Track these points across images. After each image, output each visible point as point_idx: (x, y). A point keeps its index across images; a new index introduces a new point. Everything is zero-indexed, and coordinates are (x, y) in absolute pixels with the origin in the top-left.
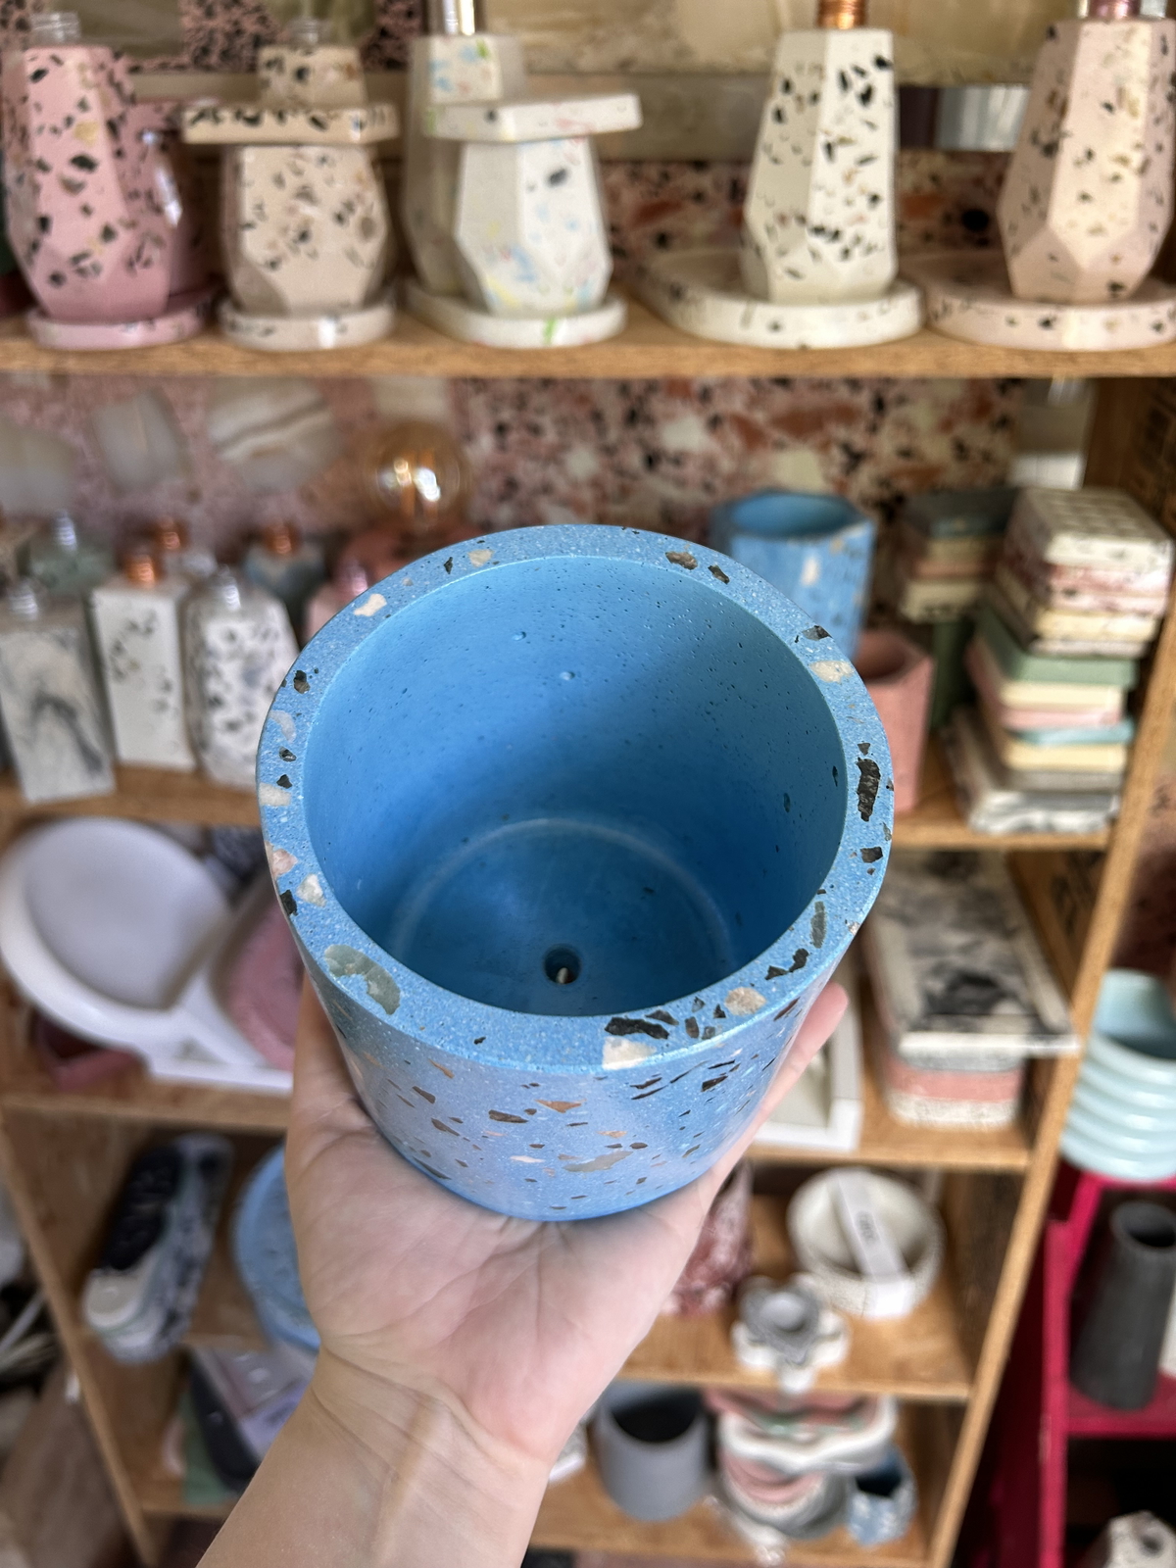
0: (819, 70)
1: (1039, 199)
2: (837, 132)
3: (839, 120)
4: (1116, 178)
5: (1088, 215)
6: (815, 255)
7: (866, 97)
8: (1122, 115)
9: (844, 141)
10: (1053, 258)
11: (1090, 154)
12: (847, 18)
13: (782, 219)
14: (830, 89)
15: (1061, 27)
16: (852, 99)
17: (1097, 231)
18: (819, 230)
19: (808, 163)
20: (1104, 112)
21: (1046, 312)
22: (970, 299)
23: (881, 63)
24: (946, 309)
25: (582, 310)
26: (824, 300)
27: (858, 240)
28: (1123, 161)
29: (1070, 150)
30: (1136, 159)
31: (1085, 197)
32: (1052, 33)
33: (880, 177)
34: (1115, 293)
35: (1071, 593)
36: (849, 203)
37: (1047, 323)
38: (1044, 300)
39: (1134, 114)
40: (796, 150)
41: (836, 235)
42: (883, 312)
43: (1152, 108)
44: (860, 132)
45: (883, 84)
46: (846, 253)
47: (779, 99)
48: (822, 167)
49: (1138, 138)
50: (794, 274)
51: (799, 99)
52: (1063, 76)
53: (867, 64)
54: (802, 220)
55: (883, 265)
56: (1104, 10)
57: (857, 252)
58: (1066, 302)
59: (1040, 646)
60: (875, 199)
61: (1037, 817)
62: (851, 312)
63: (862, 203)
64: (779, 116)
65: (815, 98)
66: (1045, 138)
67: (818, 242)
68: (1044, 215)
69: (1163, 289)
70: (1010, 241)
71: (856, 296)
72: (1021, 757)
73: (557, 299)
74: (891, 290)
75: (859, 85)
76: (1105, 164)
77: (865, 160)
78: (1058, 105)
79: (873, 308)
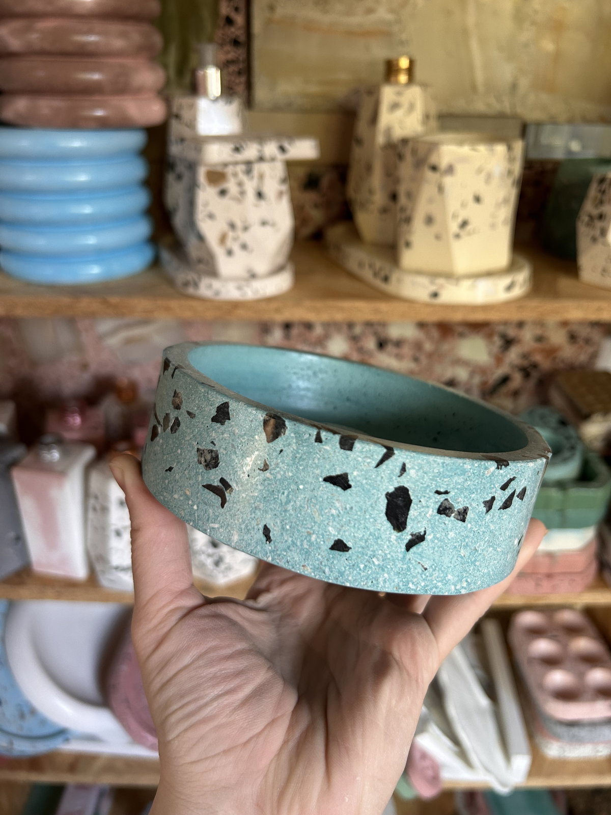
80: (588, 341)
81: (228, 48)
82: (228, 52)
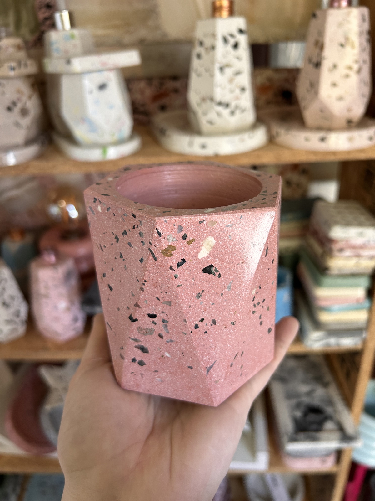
0: (214, 35)
1: (314, 86)
2: (224, 61)
3: (225, 56)
4: (347, 76)
5: (336, 92)
6: (219, 114)
7: (236, 46)
8: (348, 49)
9: (228, 66)
10: (322, 111)
11: (335, 66)
12: (225, 13)
13: (204, 100)
14: (219, 43)
15: (318, 13)
16: (229, 48)
17: (340, 99)
18: (220, 104)
19: (212, 76)
20: (340, 48)
21: (321, 134)
22: (288, 129)
23: (241, 31)
24: (277, 134)
25: (120, 142)
26: (224, 133)
27: (237, 107)
28: (350, 68)
29: (326, 65)
30: (356, 67)
31: (334, 85)
32: (314, 15)
33: (245, 79)
34: (350, 125)
35: (341, 250)
36: (232, 91)
37: (323, 140)
38: (319, 129)
39: (353, 47)
40: (207, 70)
41: (227, 105)
42: (251, 138)
43: (361, 44)
44: (235, 61)
45: (243, 40)
46: (232, 113)
47: (198, 49)
48: (219, 77)
49: (356, 58)
50: (211, 123)
51: (206, 49)
52: (321, 33)
53: (235, 33)
54: (212, 99)
55: (250, 116)
56: (336, 4)
57: (238, 112)
58: (330, 129)
59: (328, 272)
60: (243, 89)
61: (333, 341)
62: (236, 138)
63: (238, 91)
64: (199, 56)
65: (213, 48)
66: (315, 60)
67: (220, 109)
68: (316, 93)
69: (370, 122)
70: (303, 104)
71: (239, 131)
72: (324, 317)
73: (107, 138)
74: (254, 127)
75: (232, 41)
76: (342, 70)
77: (238, 73)
78: (320, 46)
79: (246, 136)
80: (298, 185)
81: (43, 10)
82: (44, 13)
